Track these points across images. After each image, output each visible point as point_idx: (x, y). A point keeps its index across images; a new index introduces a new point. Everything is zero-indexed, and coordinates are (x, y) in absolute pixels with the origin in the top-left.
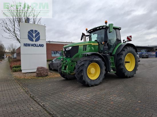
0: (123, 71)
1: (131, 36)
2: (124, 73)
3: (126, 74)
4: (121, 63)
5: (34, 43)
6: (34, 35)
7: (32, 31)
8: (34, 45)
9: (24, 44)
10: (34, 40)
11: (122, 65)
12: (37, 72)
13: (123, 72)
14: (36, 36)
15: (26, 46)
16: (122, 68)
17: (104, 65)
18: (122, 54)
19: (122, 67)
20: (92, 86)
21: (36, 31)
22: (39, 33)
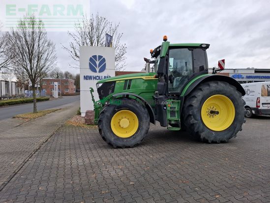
0: (196, 128)
1: (223, 61)
2: (198, 132)
3: (203, 135)
4: (191, 113)
5: (97, 74)
6: (98, 63)
7: (95, 57)
8: (98, 78)
9: (84, 76)
10: (98, 70)
11: (192, 116)
12: (86, 118)
13: (196, 131)
14: (100, 65)
15: (87, 79)
16: (194, 124)
17: (146, 115)
18: (195, 97)
19: (192, 121)
20: (118, 147)
21: (100, 57)
22: (104, 60)
